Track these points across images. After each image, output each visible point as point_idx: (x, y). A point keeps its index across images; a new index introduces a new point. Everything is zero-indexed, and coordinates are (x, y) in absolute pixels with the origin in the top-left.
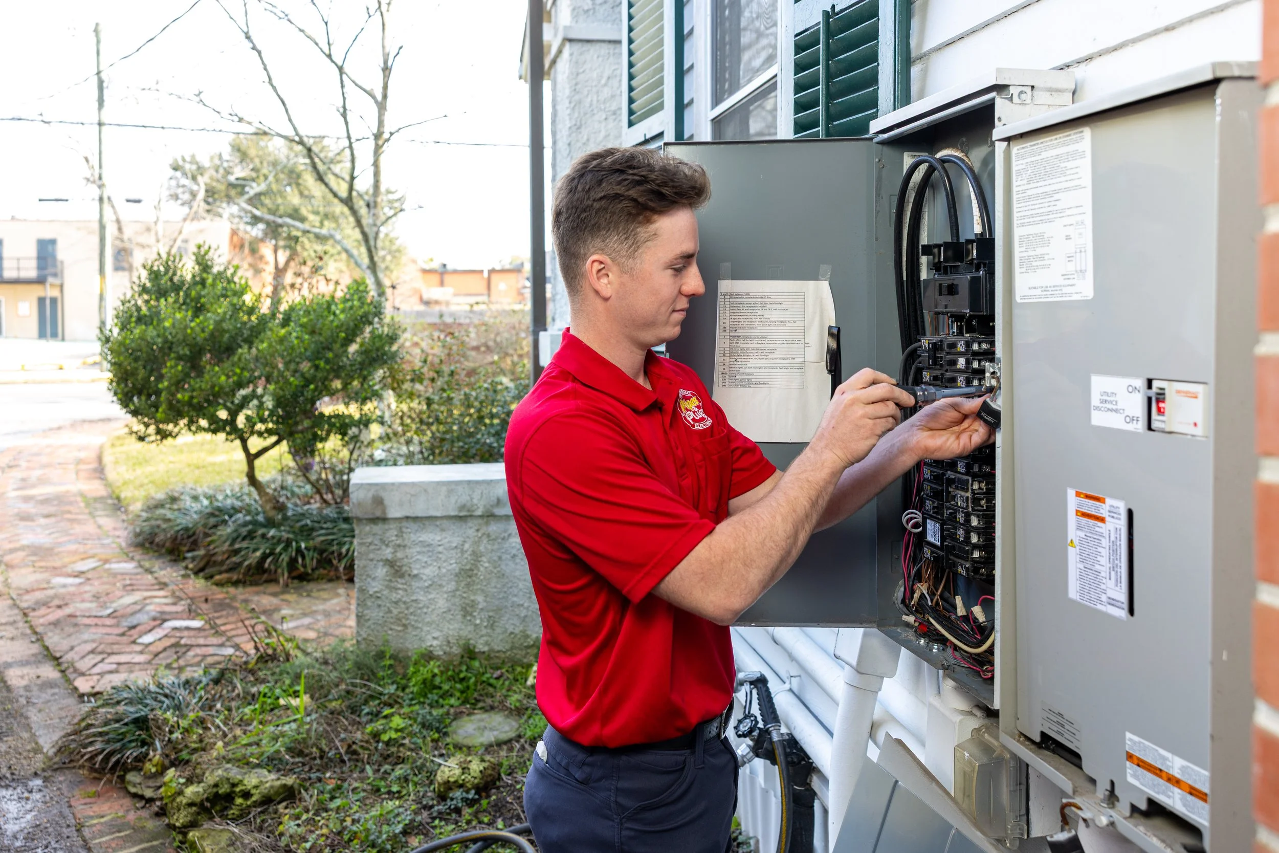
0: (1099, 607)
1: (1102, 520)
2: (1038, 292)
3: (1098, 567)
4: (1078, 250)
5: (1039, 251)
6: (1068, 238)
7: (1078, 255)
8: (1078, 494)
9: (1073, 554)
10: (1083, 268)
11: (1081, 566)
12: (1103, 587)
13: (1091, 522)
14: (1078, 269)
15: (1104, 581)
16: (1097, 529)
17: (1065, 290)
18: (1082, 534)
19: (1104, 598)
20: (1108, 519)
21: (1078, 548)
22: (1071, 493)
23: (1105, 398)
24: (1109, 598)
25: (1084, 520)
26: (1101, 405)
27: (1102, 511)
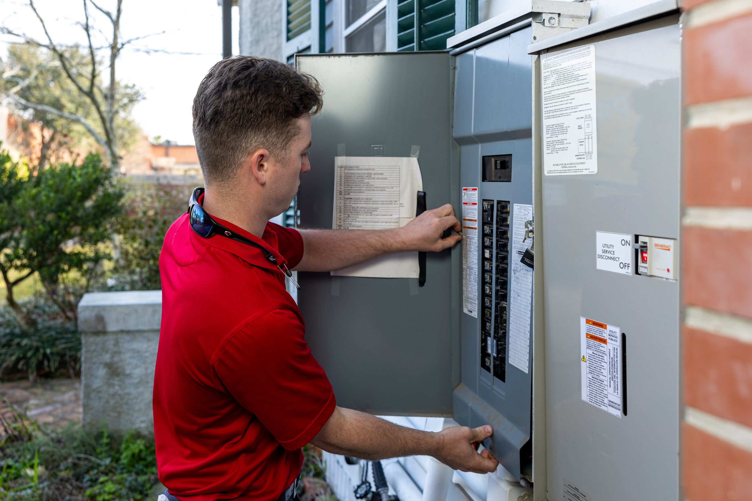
0: (603, 408)
1: (604, 341)
2: (559, 168)
3: (602, 377)
4: (587, 137)
5: (560, 137)
6: (580, 127)
7: (587, 140)
8: (588, 322)
9: (584, 366)
10: (590, 150)
11: (590, 376)
12: (605, 392)
13: (597, 343)
14: (587, 151)
15: (606, 388)
16: (601, 348)
17: (579, 167)
18: (590, 352)
19: (606, 401)
20: (608, 341)
21: (588, 362)
22: (583, 320)
23: (606, 249)
24: (610, 401)
25: (592, 341)
26: (603, 254)
27: (604, 335)
